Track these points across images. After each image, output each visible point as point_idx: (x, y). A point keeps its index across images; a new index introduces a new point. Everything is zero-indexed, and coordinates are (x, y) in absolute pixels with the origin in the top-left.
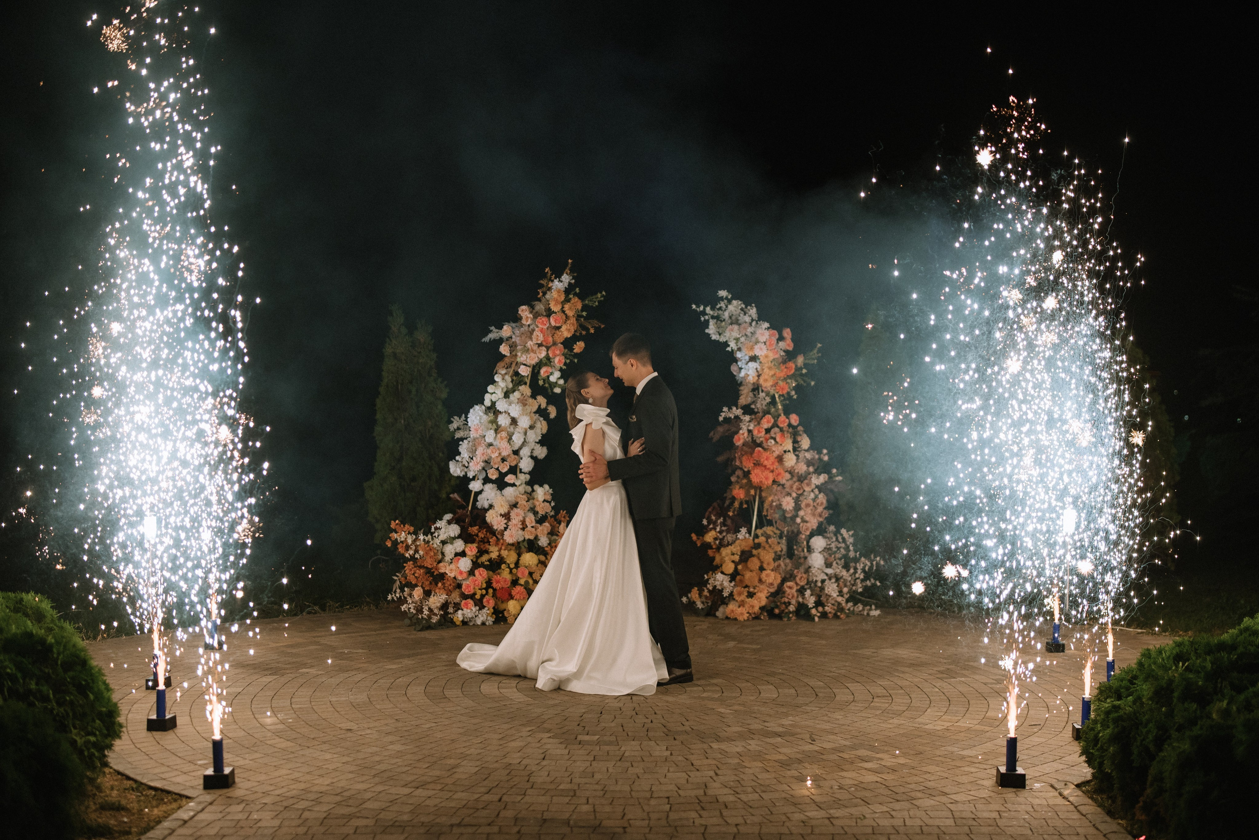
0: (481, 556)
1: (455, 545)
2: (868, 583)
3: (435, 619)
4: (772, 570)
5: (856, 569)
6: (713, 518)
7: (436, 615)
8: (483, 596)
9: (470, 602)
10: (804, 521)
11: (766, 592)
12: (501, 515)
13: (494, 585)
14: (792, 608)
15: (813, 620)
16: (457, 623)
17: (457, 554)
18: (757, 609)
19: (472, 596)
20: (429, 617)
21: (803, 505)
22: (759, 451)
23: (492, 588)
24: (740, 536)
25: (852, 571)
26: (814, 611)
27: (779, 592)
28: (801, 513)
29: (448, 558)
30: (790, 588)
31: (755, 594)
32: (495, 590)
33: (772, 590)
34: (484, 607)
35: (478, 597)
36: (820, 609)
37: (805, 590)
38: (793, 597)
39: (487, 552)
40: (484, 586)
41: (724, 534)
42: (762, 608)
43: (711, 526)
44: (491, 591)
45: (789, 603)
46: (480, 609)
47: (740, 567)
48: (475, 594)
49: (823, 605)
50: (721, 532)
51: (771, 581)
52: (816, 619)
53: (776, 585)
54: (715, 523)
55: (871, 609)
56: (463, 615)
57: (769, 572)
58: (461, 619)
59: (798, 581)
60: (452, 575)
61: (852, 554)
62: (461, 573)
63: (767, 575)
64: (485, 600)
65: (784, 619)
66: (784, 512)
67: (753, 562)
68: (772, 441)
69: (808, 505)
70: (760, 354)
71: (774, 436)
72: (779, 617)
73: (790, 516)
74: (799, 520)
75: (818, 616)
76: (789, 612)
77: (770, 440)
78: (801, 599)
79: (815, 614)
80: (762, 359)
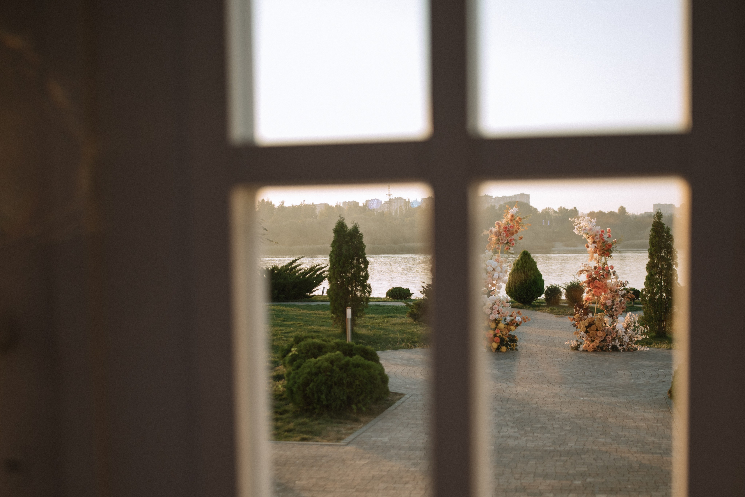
2: (644, 337)
4: (602, 331)
5: (638, 331)
6: (578, 309)
10: (616, 310)
11: (599, 340)
12: (489, 308)
14: (610, 347)
15: (620, 352)
18: (595, 347)
21: (615, 304)
22: (597, 281)
24: (589, 317)
25: (636, 331)
26: (620, 348)
27: (604, 340)
28: (614, 307)
30: (609, 338)
31: (595, 340)
33: (602, 339)
36: (622, 347)
37: (616, 340)
38: (610, 342)
41: (582, 316)
42: (598, 347)
43: (577, 312)
45: (609, 345)
47: (588, 329)
49: (623, 345)
50: (581, 315)
51: (601, 335)
52: (621, 351)
53: (603, 337)
54: (579, 311)
55: (645, 348)
57: (600, 331)
59: (613, 336)
61: (637, 324)
63: (600, 333)
65: (607, 351)
66: (607, 306)
67: (593, 327)
68: (602, 277)
69: (617, 303)
70: (597, 240)
71: (603, 274)
72: (605, 351)
73: (610, 308)
74: (613, 310)
75: (622, 350)
76: (609, 348)
77: (601, 276)
78: (614, 343)
79: (621, 350)
80: (597, 243)
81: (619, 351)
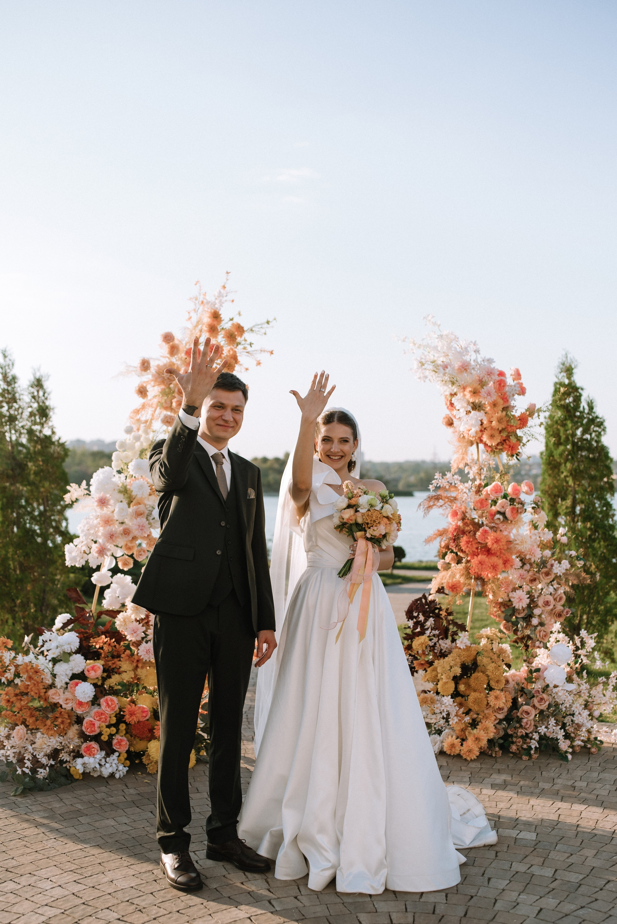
0: (109, 677)
1: (72, 664)
3: (42, 773)
6: (422, 618)
7: (43, 766)
8: (111, 736)
9: (95, 745)
10: (540, 623)
11: (493, 718)
12: (137, 620)
13: (127, 718)
14: (534, 744)
15: (566, 758)
16: (77, 777)
17: (74, 677)
18: (484, 743)
19: (97, 738)
20: (34, 771)
21: (540, 603)
22: (483, 531)
23: (125, 722)
24: (460, 644)
26: (564, 746)
27: (511, 719)
28: (537, 611)
29: (60, 682)
31: (480, 721)
32: (127, 724)
33: (501, 716)
34: (113, 751)
35: (105, 738)
37: (549, 717)
38: (530, 725)
39: (117, 671)
40: (114, 720)
41: (436, 640)
42: (492, 742)
43: (419, 629)
44: (123, 727)
46: (108, 755)
48: (100, 734)
49: (571, 736)
50: (431, 638)
51: (500, 704)
52: (570, 757)
53: (506, 709)
54: (424, 625)
56: (84, 764)
57: (498, 692)
58: (81, 771)
59: (537, 704)
60: (68, 707)
62: (80, 704)
63: (498, 697)
64: (115, 742)
65: (525, 758)
66: (514, 610)
67: (477, 677)
68: (501, 517)
69: (547, 602)
70: (486, 402)
71: (502, 510)
72: (517, 756)
73: (522, 615)
74: (535, 621)
75: (570, 753)
76: (530, 748)
77: (498, 516)
78: (542, 730)
79: (566, 752)
80: (488, 408)
81: (563, 757)
